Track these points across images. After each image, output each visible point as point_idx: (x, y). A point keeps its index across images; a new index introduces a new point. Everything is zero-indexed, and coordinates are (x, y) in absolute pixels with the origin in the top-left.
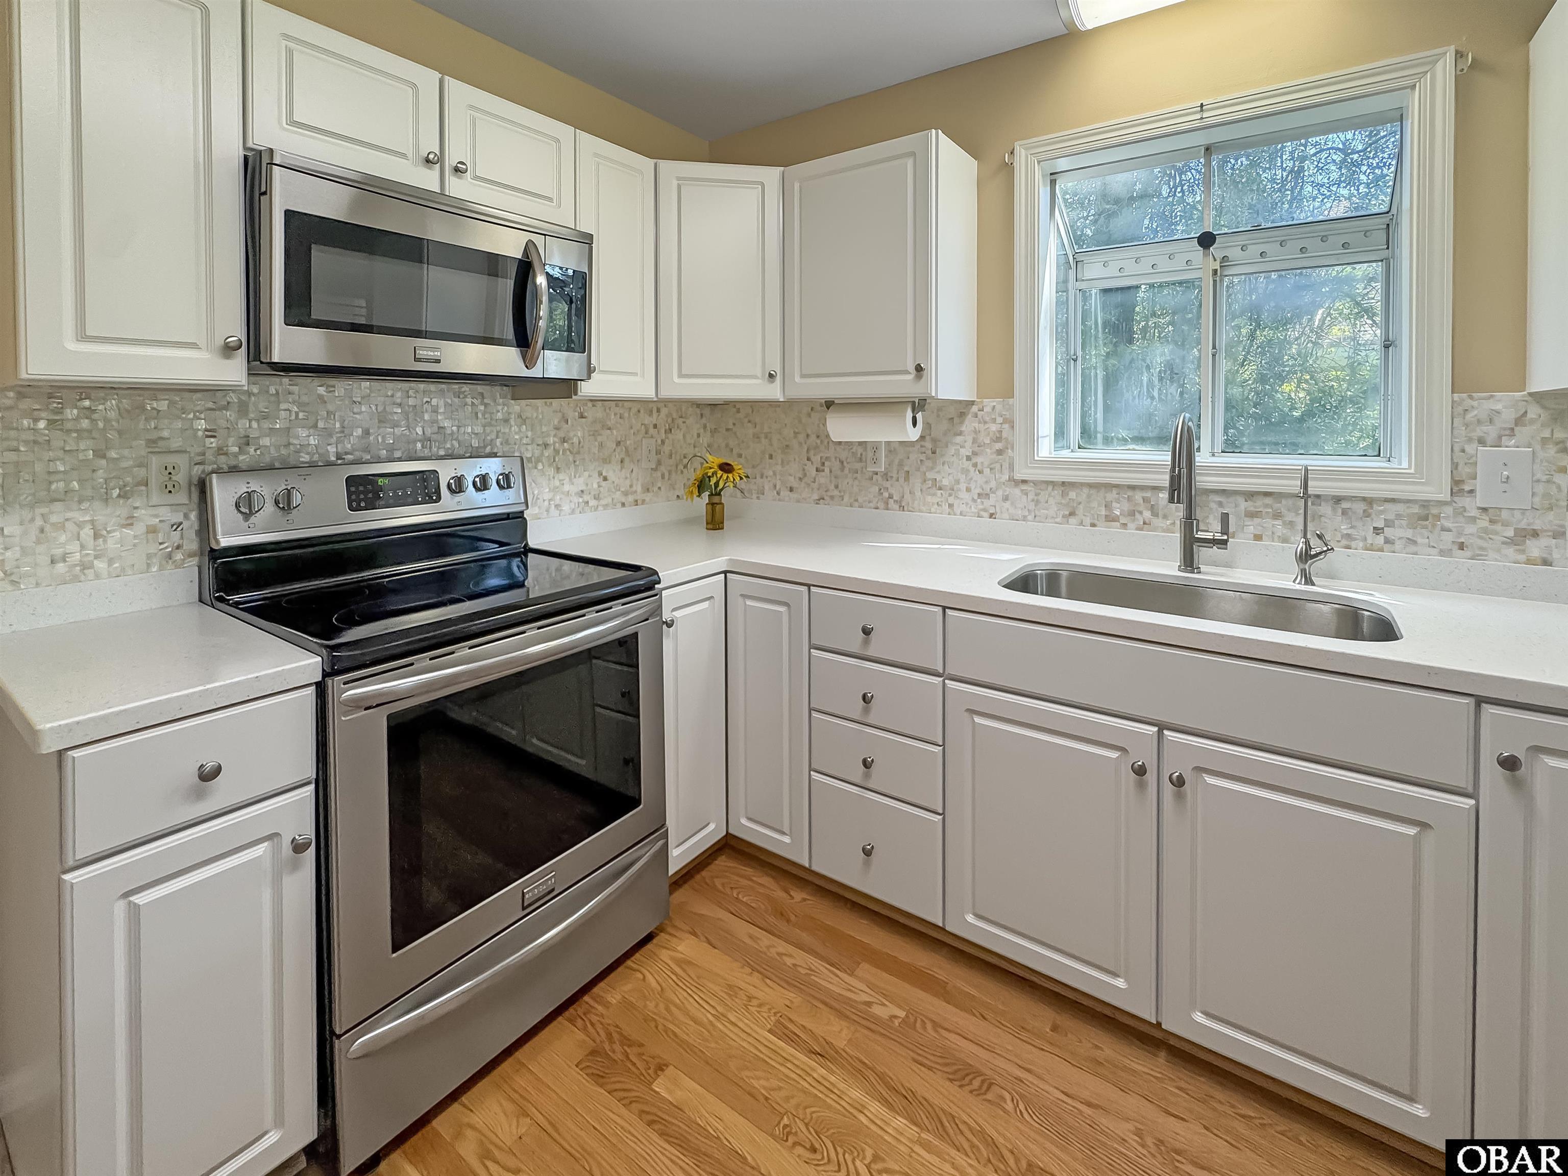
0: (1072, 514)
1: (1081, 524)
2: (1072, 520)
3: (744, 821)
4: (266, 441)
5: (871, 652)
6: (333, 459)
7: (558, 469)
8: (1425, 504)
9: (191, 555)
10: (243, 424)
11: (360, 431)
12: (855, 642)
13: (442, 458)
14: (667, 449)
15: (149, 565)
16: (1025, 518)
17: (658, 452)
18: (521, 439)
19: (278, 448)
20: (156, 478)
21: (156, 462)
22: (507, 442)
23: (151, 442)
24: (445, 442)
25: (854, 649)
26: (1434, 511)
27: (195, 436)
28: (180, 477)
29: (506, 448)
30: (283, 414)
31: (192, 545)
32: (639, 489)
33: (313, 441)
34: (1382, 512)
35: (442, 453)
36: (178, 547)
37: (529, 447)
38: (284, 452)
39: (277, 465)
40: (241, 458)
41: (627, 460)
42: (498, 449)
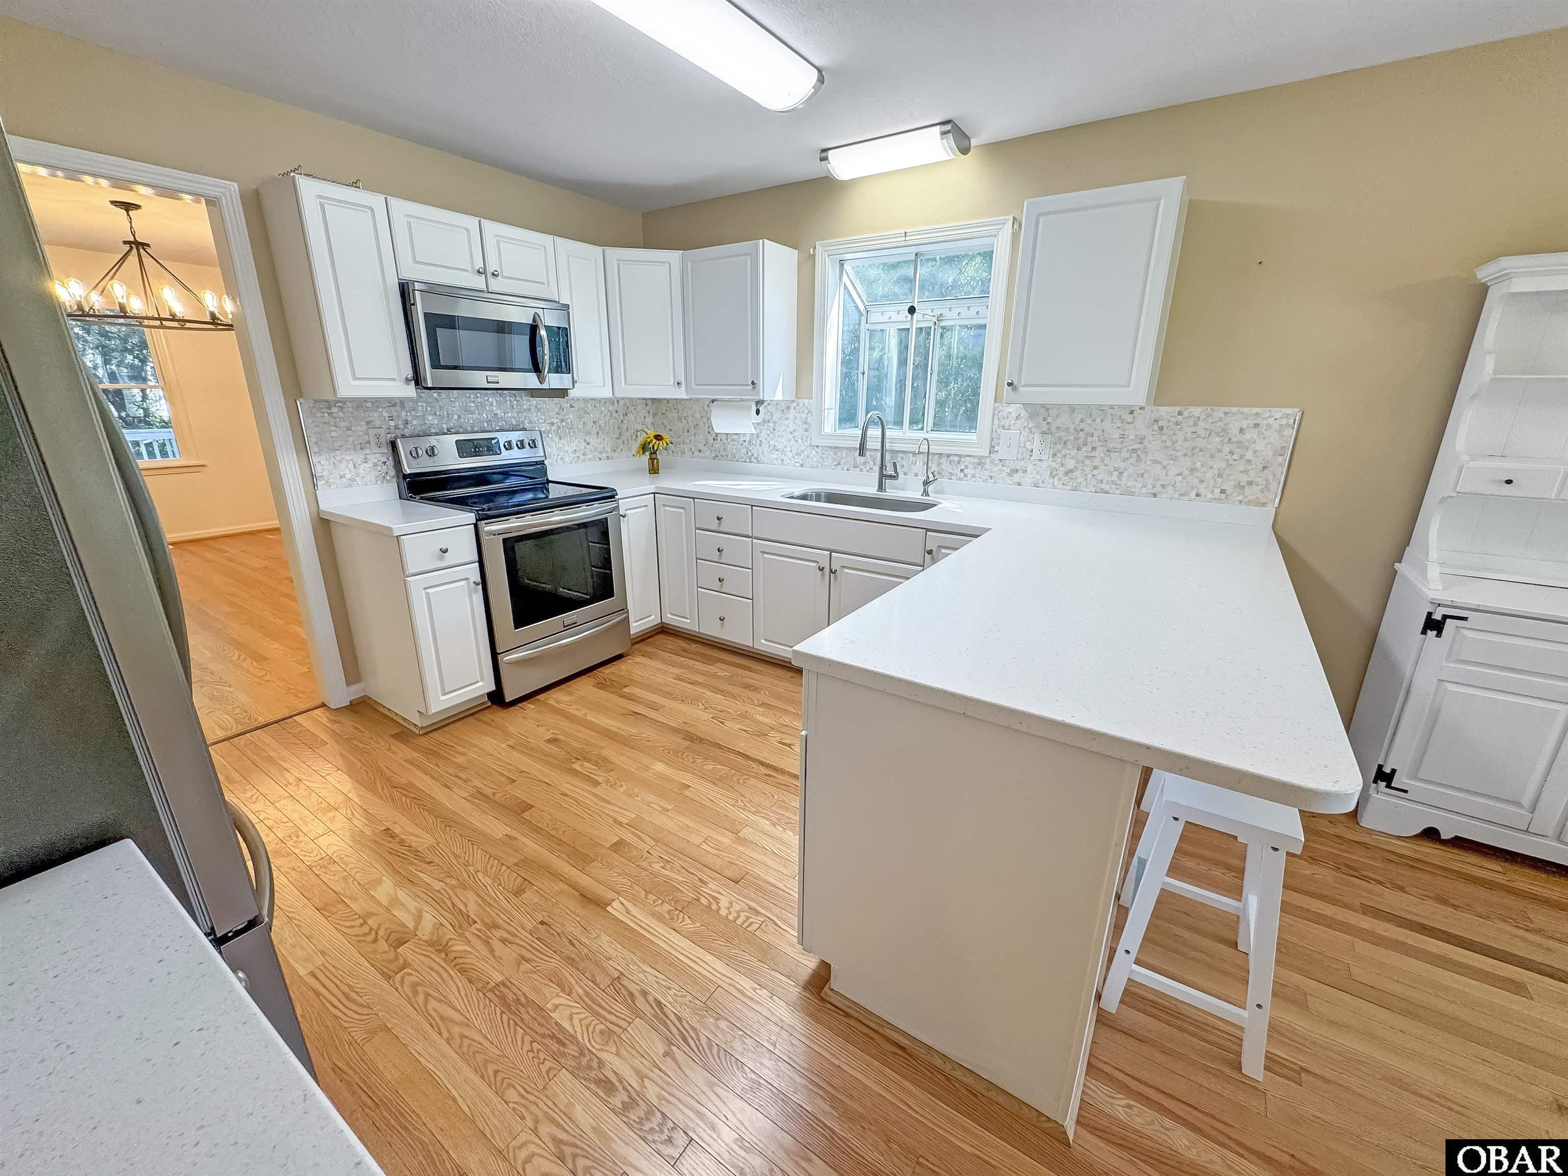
0: (839, 464)
1: (842, 469)
2: (839, 467)
3: (669, 616)
4: (415, 422)
5: (722, 529)
6: (446, 431)
7: (560, 438)
8: (981, 457)
9: (393, 477)
10: (403, 413)
11: (456, 417)
12: (714, 525)
13: (498, 431)
14: (624, 426)
15: (377, 481)
16: (817, 467)
17: (619, 428)
18: (538, 420)
19: (421, 425)
20: (373, 441)
21: (372, 432)
22: (530, 422)
23: (368, 423)
24: (498, 422)
25: (715, 528)
26: (983, 461)
27: (385, 419)
28: (383, 440)
29: (531, 426)
30: (420, 408)
31: (392, 472)
32: (609, 450)
33: (436, 422)
34: (964, 462)
35: (498, 428)
36: (387, 473)
37: (543, 425)
38: (423, 427)
39: (422, 434)
40: (406, 430)
41: (600, 433)
42: (527, 426)
